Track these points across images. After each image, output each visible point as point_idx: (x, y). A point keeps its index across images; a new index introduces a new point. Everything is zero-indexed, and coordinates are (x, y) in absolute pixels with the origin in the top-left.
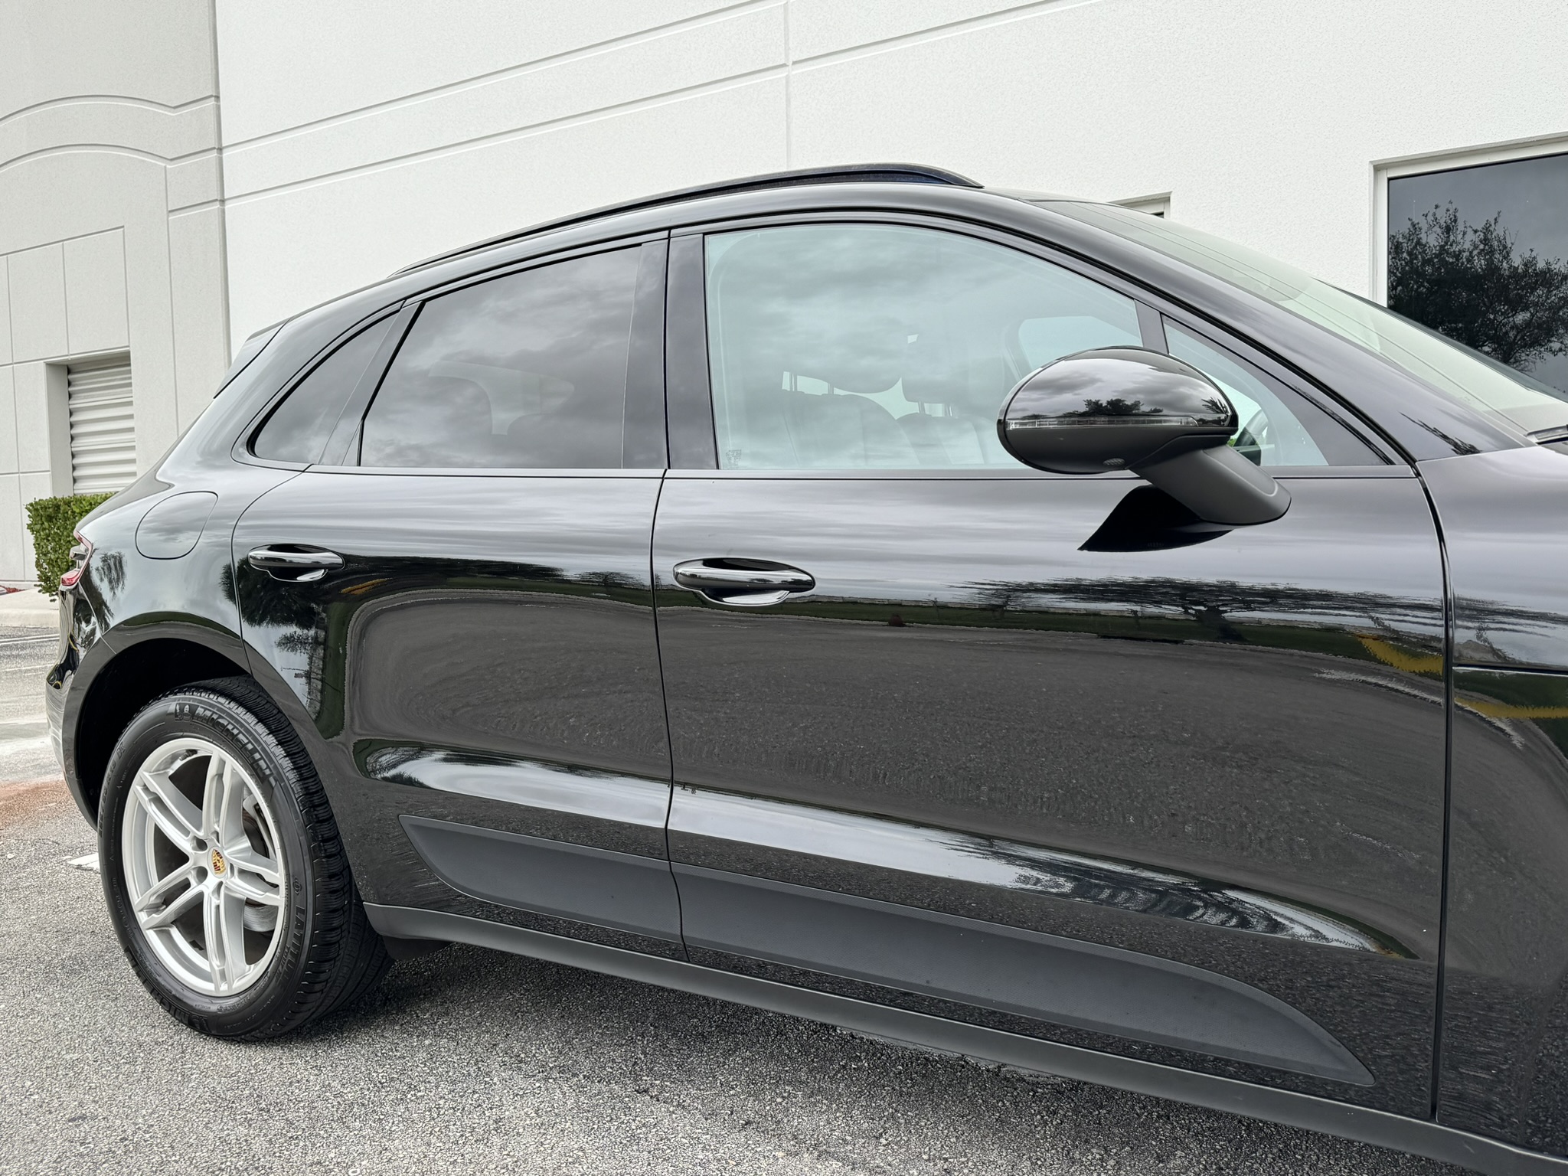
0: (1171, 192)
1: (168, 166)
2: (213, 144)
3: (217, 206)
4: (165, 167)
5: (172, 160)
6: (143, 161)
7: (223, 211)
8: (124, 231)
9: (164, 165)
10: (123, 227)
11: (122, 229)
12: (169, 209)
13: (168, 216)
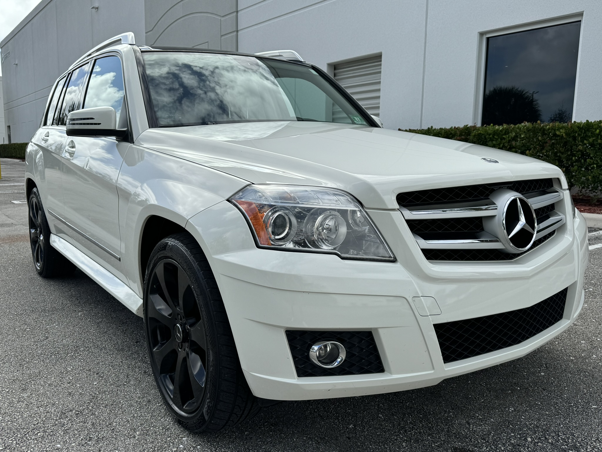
0: (583, 11)
1: (222, 19)
2: (235, 10)
3: (235, 33)
4: (221, 20)
5: (223, 16)
6: (214, 17)
7: (237, 36)
8: (208, 44)
9: (220, 18)
10: (208, 42)
11: (207, 43)
12: (222, 34)
13: (221, 37)
